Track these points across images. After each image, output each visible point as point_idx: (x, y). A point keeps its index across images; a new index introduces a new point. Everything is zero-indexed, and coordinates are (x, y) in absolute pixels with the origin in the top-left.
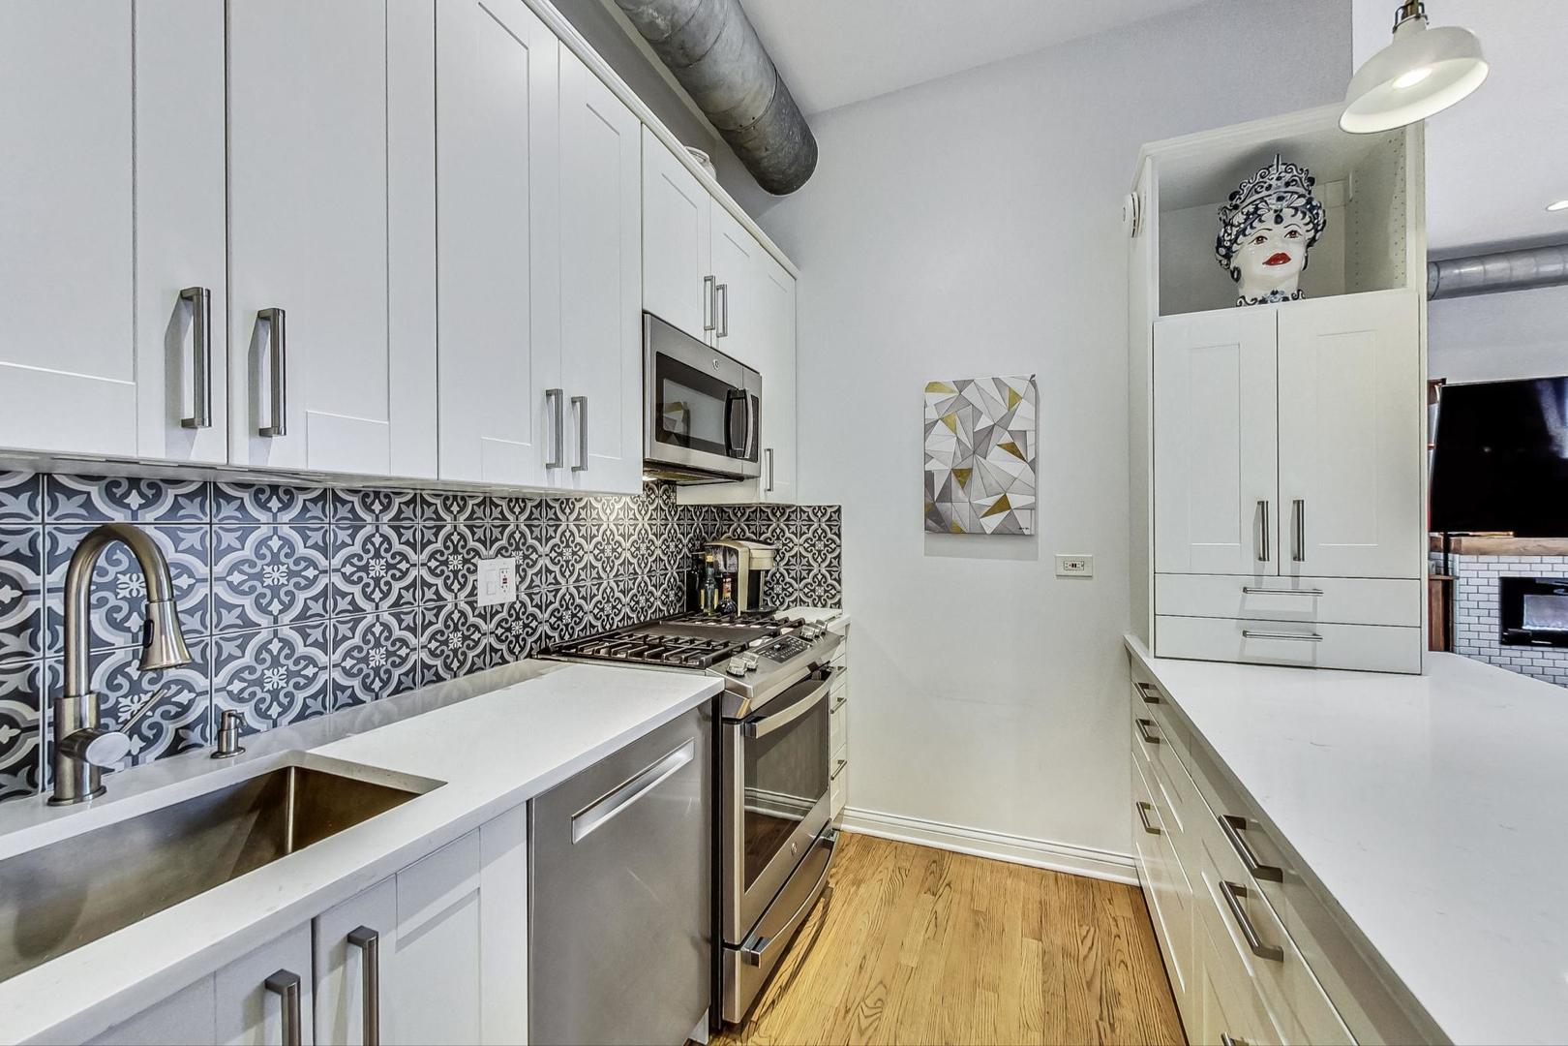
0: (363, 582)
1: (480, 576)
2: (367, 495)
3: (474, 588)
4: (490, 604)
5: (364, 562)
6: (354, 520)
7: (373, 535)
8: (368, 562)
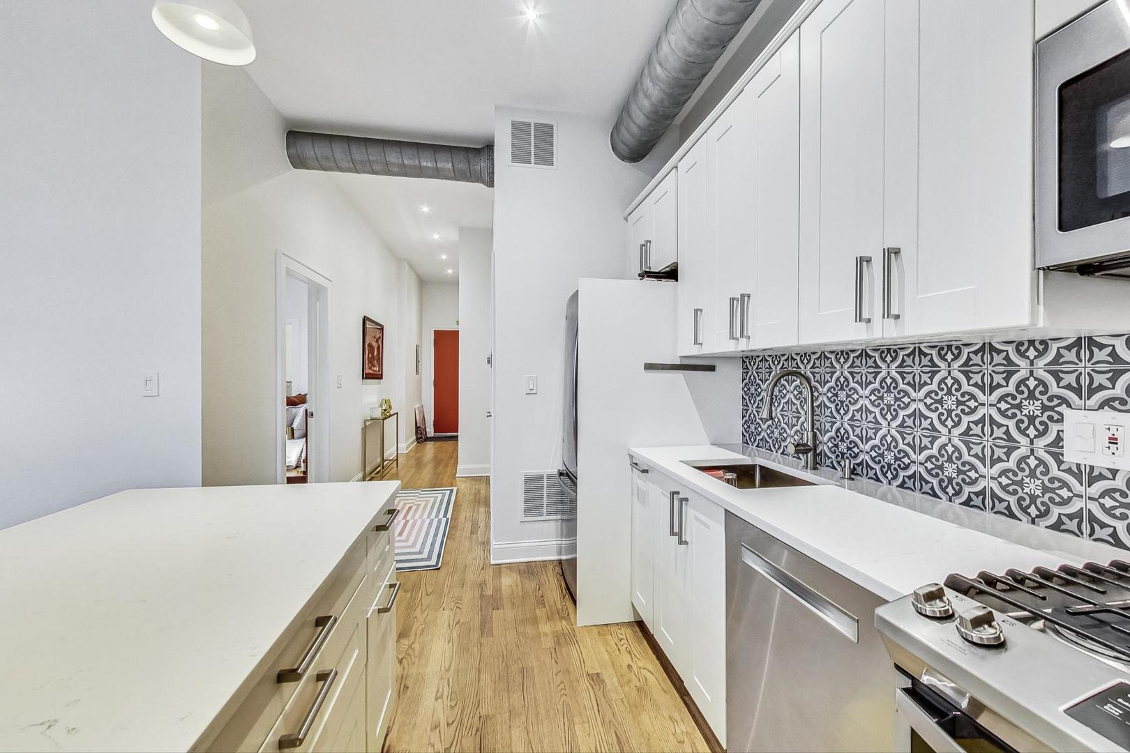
0: (939, 412)
1: (1066, 426)
2: (942, 349)
3: (1059, 439)
4: (1089, 463)
5: (939, 397)
6: (932, 367)
7: (946, 378)
8: (942, 398)
